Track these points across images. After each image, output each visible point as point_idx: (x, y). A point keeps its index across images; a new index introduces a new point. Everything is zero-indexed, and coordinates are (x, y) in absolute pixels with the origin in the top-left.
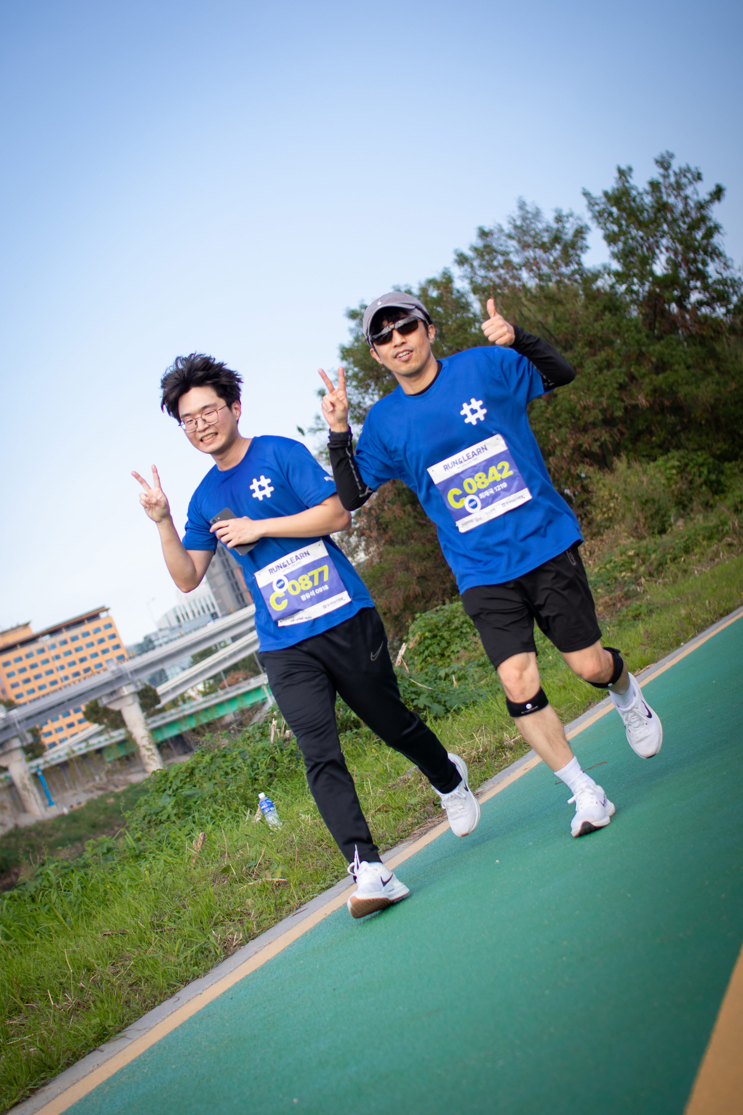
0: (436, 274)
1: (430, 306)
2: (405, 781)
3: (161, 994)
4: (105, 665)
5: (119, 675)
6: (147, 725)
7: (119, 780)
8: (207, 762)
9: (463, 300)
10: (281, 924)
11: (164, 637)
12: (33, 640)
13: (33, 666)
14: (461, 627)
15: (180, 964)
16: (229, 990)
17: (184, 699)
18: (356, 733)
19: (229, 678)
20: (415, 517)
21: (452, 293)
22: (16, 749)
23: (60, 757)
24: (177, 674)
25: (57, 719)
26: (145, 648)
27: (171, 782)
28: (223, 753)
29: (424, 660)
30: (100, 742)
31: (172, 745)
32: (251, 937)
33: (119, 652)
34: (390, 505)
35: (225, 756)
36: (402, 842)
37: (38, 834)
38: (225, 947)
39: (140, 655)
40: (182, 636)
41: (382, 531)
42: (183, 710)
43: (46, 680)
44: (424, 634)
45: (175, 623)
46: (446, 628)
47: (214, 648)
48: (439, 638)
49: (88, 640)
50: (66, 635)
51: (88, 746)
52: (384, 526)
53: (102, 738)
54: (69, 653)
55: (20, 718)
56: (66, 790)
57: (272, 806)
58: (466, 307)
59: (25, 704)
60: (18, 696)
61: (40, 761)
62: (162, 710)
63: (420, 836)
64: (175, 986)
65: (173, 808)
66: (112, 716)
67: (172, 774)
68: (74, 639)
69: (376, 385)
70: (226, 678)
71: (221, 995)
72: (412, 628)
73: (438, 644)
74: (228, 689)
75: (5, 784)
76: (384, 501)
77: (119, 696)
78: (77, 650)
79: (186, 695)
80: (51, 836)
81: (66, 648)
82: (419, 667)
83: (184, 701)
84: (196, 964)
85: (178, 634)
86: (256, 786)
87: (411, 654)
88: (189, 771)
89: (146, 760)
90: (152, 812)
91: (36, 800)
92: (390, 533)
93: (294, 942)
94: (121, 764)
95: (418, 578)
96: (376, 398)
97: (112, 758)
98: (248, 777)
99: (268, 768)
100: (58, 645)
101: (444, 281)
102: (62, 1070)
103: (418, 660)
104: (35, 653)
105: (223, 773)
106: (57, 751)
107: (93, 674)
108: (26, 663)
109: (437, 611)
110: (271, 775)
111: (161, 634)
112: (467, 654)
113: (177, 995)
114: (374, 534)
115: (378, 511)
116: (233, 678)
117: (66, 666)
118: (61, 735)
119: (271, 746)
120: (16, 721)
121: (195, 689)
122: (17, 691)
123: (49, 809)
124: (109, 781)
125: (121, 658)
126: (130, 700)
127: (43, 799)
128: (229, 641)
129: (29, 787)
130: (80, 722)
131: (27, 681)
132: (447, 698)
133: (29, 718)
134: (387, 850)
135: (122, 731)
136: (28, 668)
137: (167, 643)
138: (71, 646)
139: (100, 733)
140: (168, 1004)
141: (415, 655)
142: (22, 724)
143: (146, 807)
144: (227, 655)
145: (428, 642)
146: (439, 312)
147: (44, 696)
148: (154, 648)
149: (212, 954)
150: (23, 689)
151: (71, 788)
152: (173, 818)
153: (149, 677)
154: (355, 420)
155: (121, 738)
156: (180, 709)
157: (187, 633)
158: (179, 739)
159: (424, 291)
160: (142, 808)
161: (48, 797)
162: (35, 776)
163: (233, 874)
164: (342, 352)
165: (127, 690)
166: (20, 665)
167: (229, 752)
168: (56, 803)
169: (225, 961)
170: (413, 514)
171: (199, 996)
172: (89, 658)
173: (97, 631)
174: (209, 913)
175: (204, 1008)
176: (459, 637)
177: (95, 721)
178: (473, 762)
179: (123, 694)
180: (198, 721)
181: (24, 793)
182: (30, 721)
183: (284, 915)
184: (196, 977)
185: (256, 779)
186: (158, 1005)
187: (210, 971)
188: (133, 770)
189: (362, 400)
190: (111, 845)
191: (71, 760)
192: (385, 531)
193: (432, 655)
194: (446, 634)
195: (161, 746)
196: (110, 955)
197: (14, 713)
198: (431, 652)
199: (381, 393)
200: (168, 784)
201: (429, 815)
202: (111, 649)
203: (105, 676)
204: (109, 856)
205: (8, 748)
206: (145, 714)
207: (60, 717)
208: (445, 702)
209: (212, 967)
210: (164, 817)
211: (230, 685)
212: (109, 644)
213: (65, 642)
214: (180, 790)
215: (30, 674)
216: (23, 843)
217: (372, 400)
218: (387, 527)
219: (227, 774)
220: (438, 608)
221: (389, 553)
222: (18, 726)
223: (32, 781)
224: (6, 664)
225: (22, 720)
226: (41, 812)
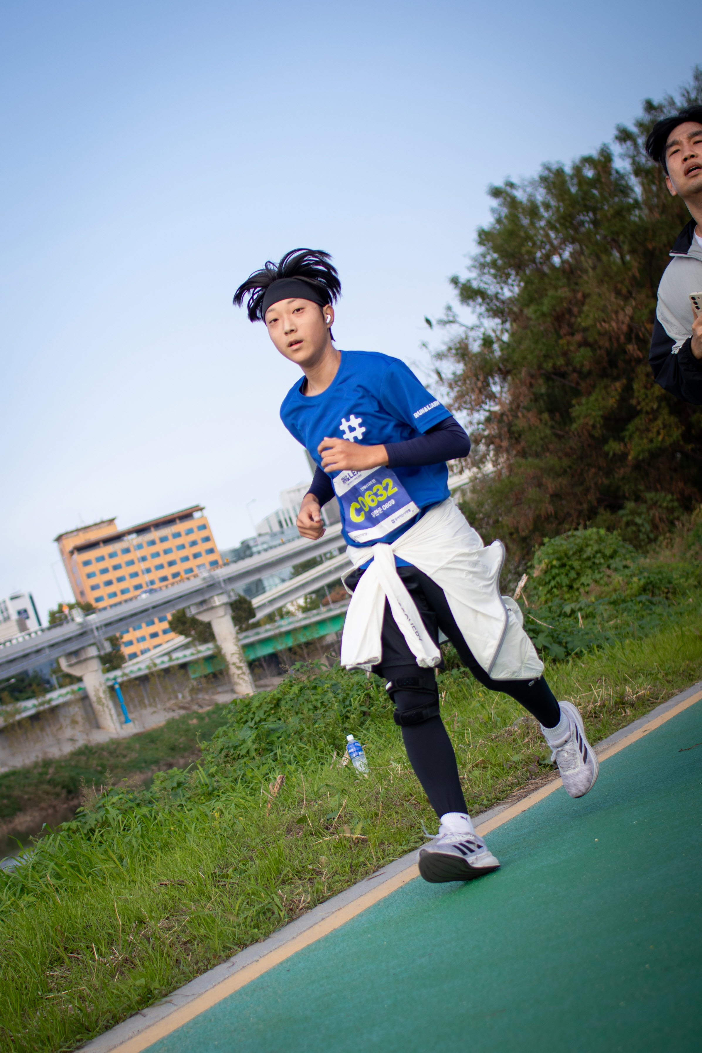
0: (594, 152)
1: (585, 188)
2: (510, 733)
3: (215, 958)
4: (196, 571)
5: (211, 583)
6: (238, 640)
7: (204, 699)
8: (295, 693)
9: (623, 183)
10: (355, 889)
11: (263, 543)
12: (118, 537)
13: (116, 567)
14: (594, 557)
15: (239, 925)
16: (288, 960)
17: (282, 614)
18: (464, 672)
19: (333, 593)
20: (552, 427)
21: (610, 174)
22: (92, 658)
23: (140, 669)
24: (276, 585)
25: (140, 627)
26: (242, 555)
27: (254, 713)
28: (314, 684)
29: (550, 592)
30: (185, 656)
31: (265, 665)
32: (320, 900)
33: (212, 557)
34: (525, 411)
35: (315, 688)
36: (498, 804)
37: (111, 753)
38: (291, 909)
39: (235, 562)
40: (283, 543)
41: (514, 441)
42: (280, 627)
43: (129, 583)
44: (551, 562)
45: (276, 528)
46: (576, 557)
47: (318, 559)
48: (567, 568)
49: (179, 541)
50: (155, 535)
51: (171, 660)
52: (516, 435)
53: (188, 652)
54: (157, 555)
55: (98, 625)
56: (145, 707)
57: (361, 750)
58: (625, 190)
59: (105, 609)
60: (98, 600)
61: (118, 673)
62: (257, 625)
63: (520, 799)
64: (231, 949)
65: (254, 742)
66: (201, 627)
67: (256, 704)
68: (163, 539)
69: (517, 274)
70: (330, 593)
71: (278, 965)
72: (538, 554)
73: (567, 575)
74: (332, 606)
75: (78, 696)
76: (518, 406)
77: (209, 606)
78: (166, 552)
79: (284, 610)
80: (124, 756)
81: (153, 549)
82: (543, 599)
83: (282, 617)
84: (257, 926)
85: (279, 542)
86: (346, 725)
87: (535, 584)
88: (275, 702)
89: (236, 679)
90: (230, 745)
91: (111, 716)
92: (523, 443)
93: (365, 910)
94: (207, 682)
95: (552, 496)
96: (516, 290)
97: (197, 675)
98: (338, 714)
99: (361, 706)
100: (145, 545)
101: (602, 159)
102: (100, 1033)
103: (542, 590)
104: (119, 553)
105: (311, 707)
106: (138, 663)
107: (182, 580)
108: (109, 563)
109: (568, 537)
110: (364, 713)
111: (260, 540)
112: (598, 589)
113: (233, 959)
114: (505, 444)
115: (511, 418)
116: (338, 594)
117: (153, 569)
118: (143, 646)
119: (366, 681)
120: (94, 627)
121: (295, 603)
122: (97, 593)
123: (124, 726)
124: (192, 700)
125: (214, 564)
126: (221, 612)
127: (119, 715)
128: (336, 553)
129: (104, 701)
130: (165, 632)
131: (109, 583)
132: (569, 639)
133: (107, 625)
134: (481, 812)
135: (210, 645)
136: (111, 569)
137: (266, 550)
138: (159, 547)
139: (185, 646)
140: (221, 969)
141: (540, 584)
142: (101, 632)
143: (224, 739)
144: (332, 567)
145: (555, 571)
146: (594, 195)
147: (126, 601)
148: (251, 555)
149: (274, 916)
150: (104, 591)
151: (150, 705)
152: (253, 754)
153: (244, 587)
154: (491, 313)
155: (209, 653)
156: (277, 624)
157: (289, 541)
158: (274, 659)
159: (578, 170)
160: (220, 740)
161: (125, 714)
162: (112, 688)
163: (309, 825)
164: (480, 235)
165: (218, 600)
166: (102, 565)
167: (320, 684)
168: (133, 720)
169: (288, 926)
170: (550, 423)
171: (255, 963)
172: (178, 561)
173: (190, 532)
174: (278, 868)
175: (258, 978)
176: (590, 567)
177: (181, 633)
178: (589, 717)
179: (214, 605)
180: (296, 639)
181: (97, 707)
182: (109, 628)
183: (359, 877)
184: (255, 941)
185: (347, 717)
186: (211, 968)
187: (271, 936)
188: (220, 689)
189: (500, 291)
190: (182, 780)
191: (152, 674)
192: (517, 440)
193: (559, 586)
194: (576, 564)
195: (253, 665)
196: (165, 908)
197: (92, 618)
198: (558, 583)
199: (522, 284)
200: (251, 715)
201: (531, 776)
202: (204, 553)
203: (195, 583)
204: (180, 791)
205: (83, 656)
206: (237, 627)
207: (144, 625)
208: (566, 643)
209: (274, 931)
210: (243, 752)
211: (334, 602)
212: (201, 547)
213: (153, 543)
214: (263, 723)
215: (112, 575)
216: (94, 762)
217: (511, 291)
218: (520, 436)
219: (316, 708)
220: (570, 533)
221: (520, 466)
222: (96, 633)
223: (108, 695)
224: (87, 563)
225: (101, 627)
226: (116, 729)
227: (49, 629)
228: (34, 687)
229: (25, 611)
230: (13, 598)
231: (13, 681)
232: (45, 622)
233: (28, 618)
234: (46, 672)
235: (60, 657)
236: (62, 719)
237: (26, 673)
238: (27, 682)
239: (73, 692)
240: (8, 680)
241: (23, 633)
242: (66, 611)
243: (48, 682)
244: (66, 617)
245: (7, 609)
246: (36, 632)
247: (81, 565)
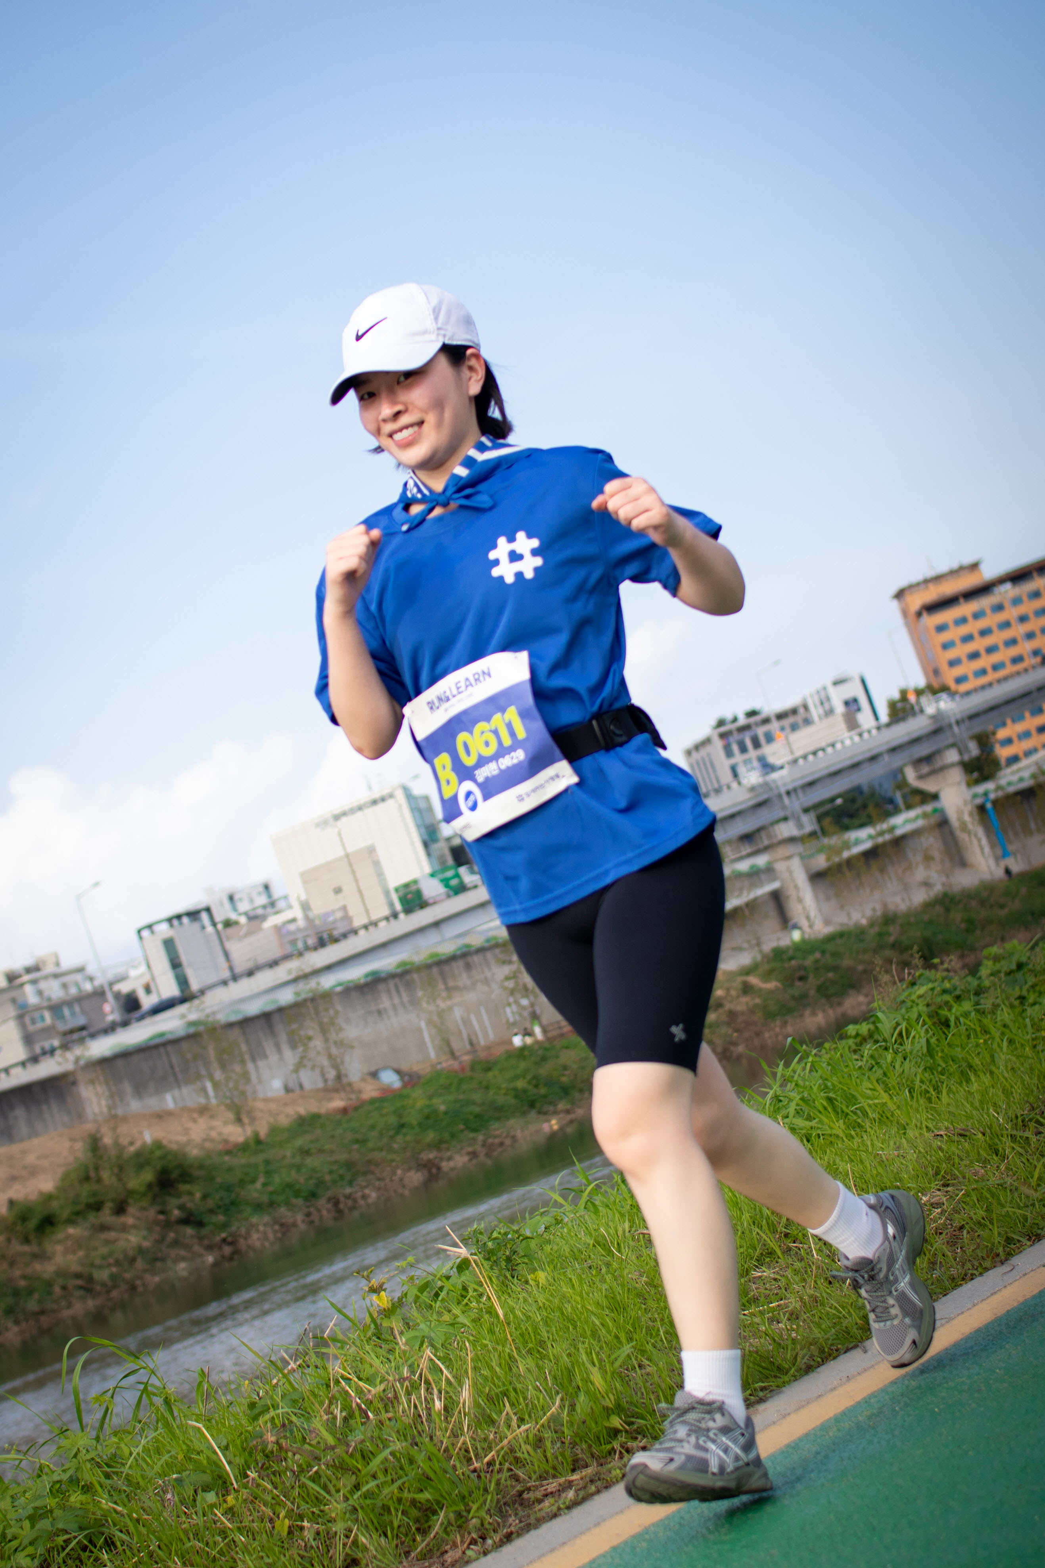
12: (985, 589)
13: (984, 633)
22: (952, 765)
23: (1022, 780)
25: (1021, 718)
37: (982, 902)
43: (1005, 654)
55: (959, 717)
56: (1031, 834)
59: (969, 693)
60: (959, 680)
61: (990, 786)
75: (933, 820)
80: (1002, 907)
81: (1038, 604)
91: (982, 848)
100: (1025, 598)
104: (989, 611)
106: (1019, 770)
108: (973, 627)
117: (1038, 633)
118: (1026, 745)
120: (953, 721)
122: (958, 671)
123: (1003, 862)
127: (992, 846)
129: (970, 826)
131: (975, 656)
133: (973, 717)
136: (976, 635)
142: (963, 727)
147: (999, 681)
150: (967, 668)
161: (1003, 845)
162: (981, 809)
168: (1014, 852)
181: (962, 836)
182: (976, 722)
205: (938, 763)
207: (1027, 715)
213: (1036, 595)
215: (979, 644)
216: (957, 916)
222: (956, 729)
223: (977, 817)
224: (941, 628)
225: (963, 720)
226: (989, 867)
227: (888, 725)
228: (871, 809)
229: (855, 700)
230: (836, 683)
231: (839, 801)
232: (884, 717)
233: (859, 709)
234: (888, 788)
235: (905, 765)
236: (910, 855)
237: (858, 790)
238: (859, 803)
239: (925, 815)
240: (832, 800)
241: (854, 732)
242: (912, 698)
243: (891, 801)
244: (912, 708)
245: (828, 699)
246: (869, 732)
247: (933, 631)
